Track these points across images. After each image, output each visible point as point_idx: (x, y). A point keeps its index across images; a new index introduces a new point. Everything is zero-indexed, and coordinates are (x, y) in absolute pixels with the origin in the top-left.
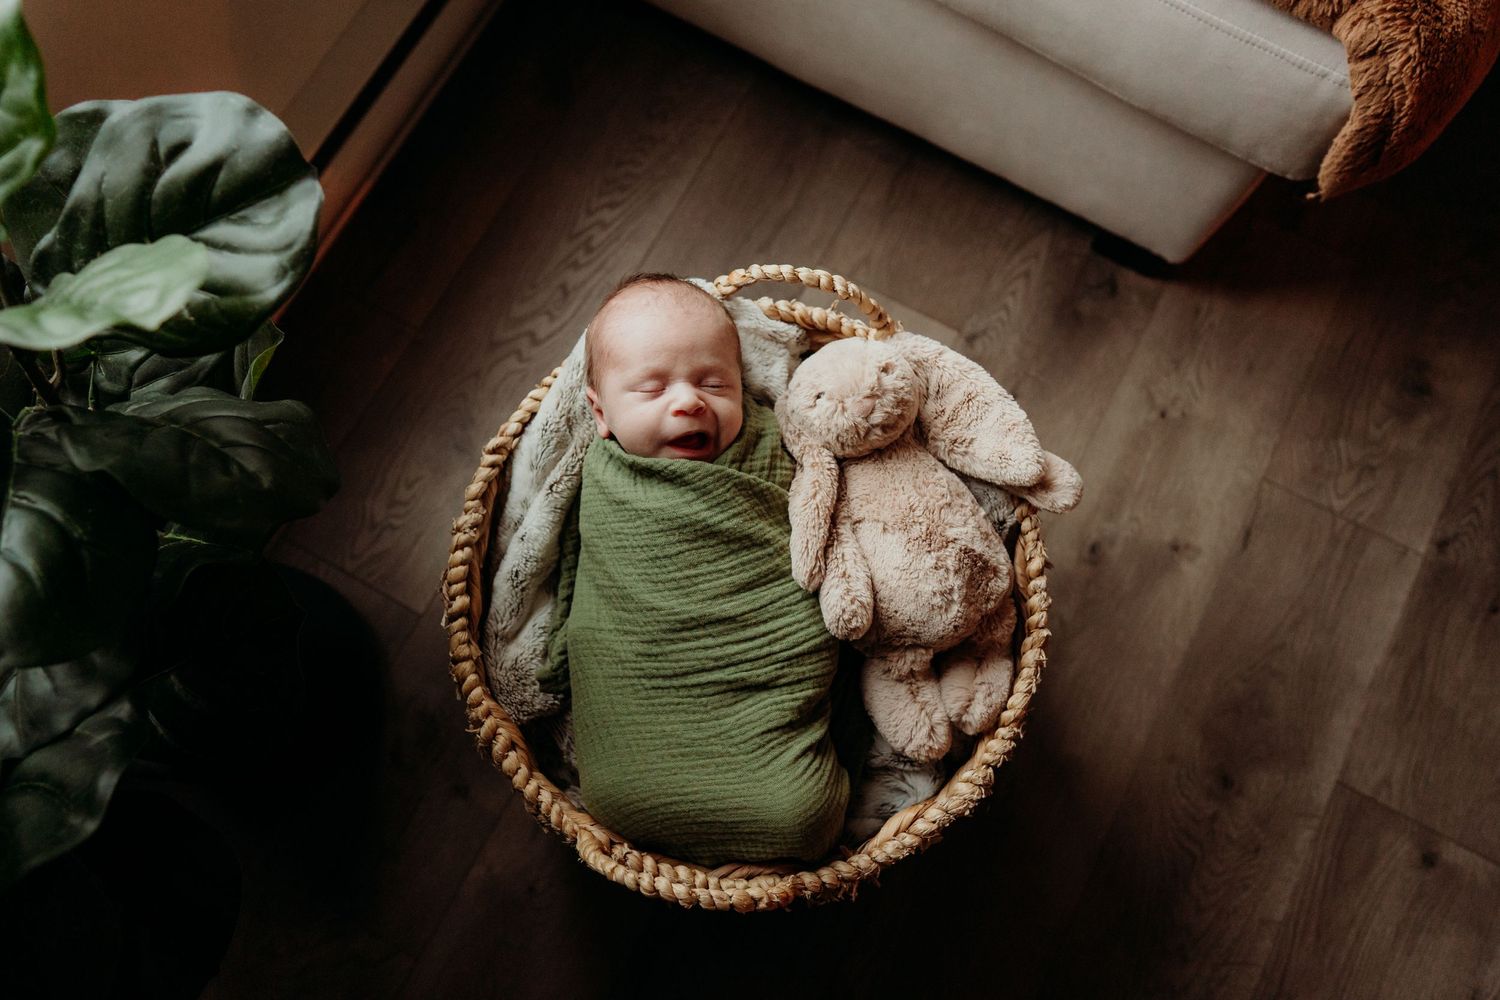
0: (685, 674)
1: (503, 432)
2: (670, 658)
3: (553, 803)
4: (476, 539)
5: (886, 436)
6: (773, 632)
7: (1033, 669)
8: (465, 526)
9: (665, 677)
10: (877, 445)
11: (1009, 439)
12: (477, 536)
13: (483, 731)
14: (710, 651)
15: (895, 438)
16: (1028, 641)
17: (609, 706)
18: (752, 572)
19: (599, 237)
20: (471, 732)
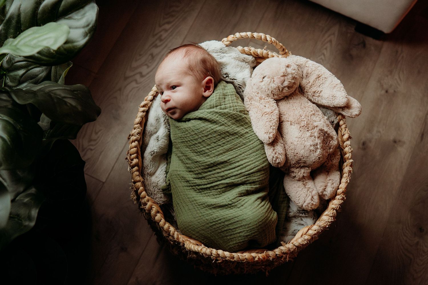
1: (147, 99)
5: (289, 90)
6: (242, 165)
7: (348, 174)
8: (135, 134)
9: (204, 185)
10: (286, 94)
11: (335, 90)
12: (139, 137)
13: (147, 207)
15: (293, 92)
16: (345, 164)
20: (143, 207)
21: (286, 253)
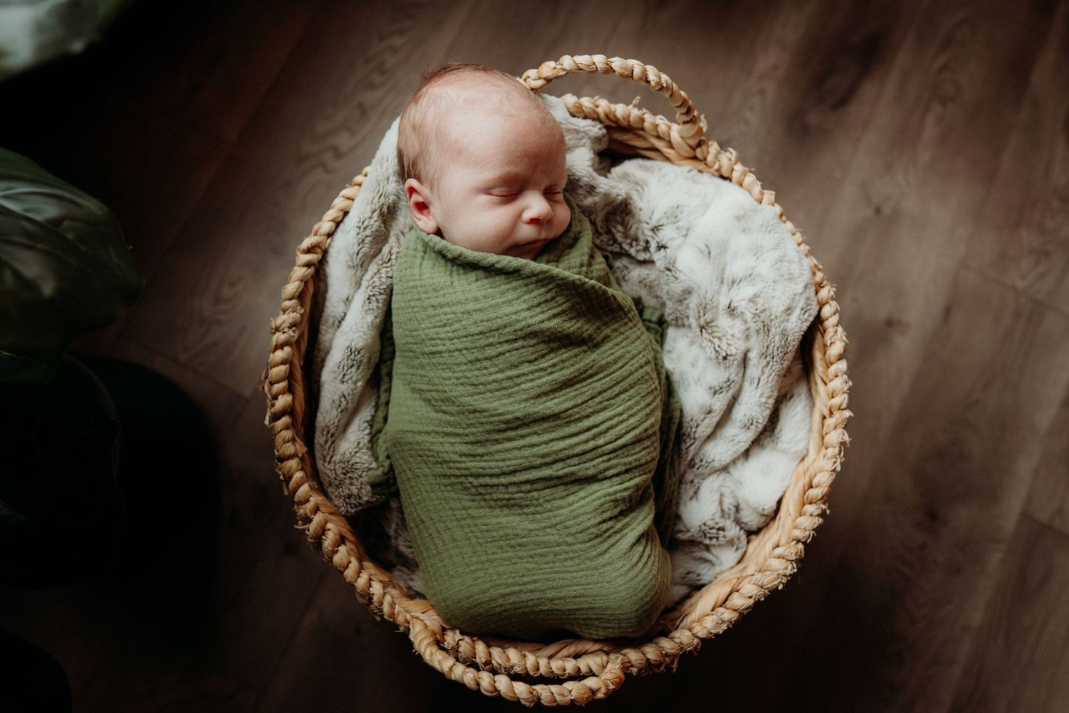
0: (514, 472)
1: (317, 232)
2: (496, 457)
3: (384, 594)
4: (296, 338)
6: (596, 426)
7: (838, 449)
8: (284, 325)
9: (491, 476)
12: (296, 335)
13: (313, 527)
14: (536, 449)
17: (443, 502)
18: (572, 369)
19: (391, 60)
20: (300, 528)
21: (674, 655)
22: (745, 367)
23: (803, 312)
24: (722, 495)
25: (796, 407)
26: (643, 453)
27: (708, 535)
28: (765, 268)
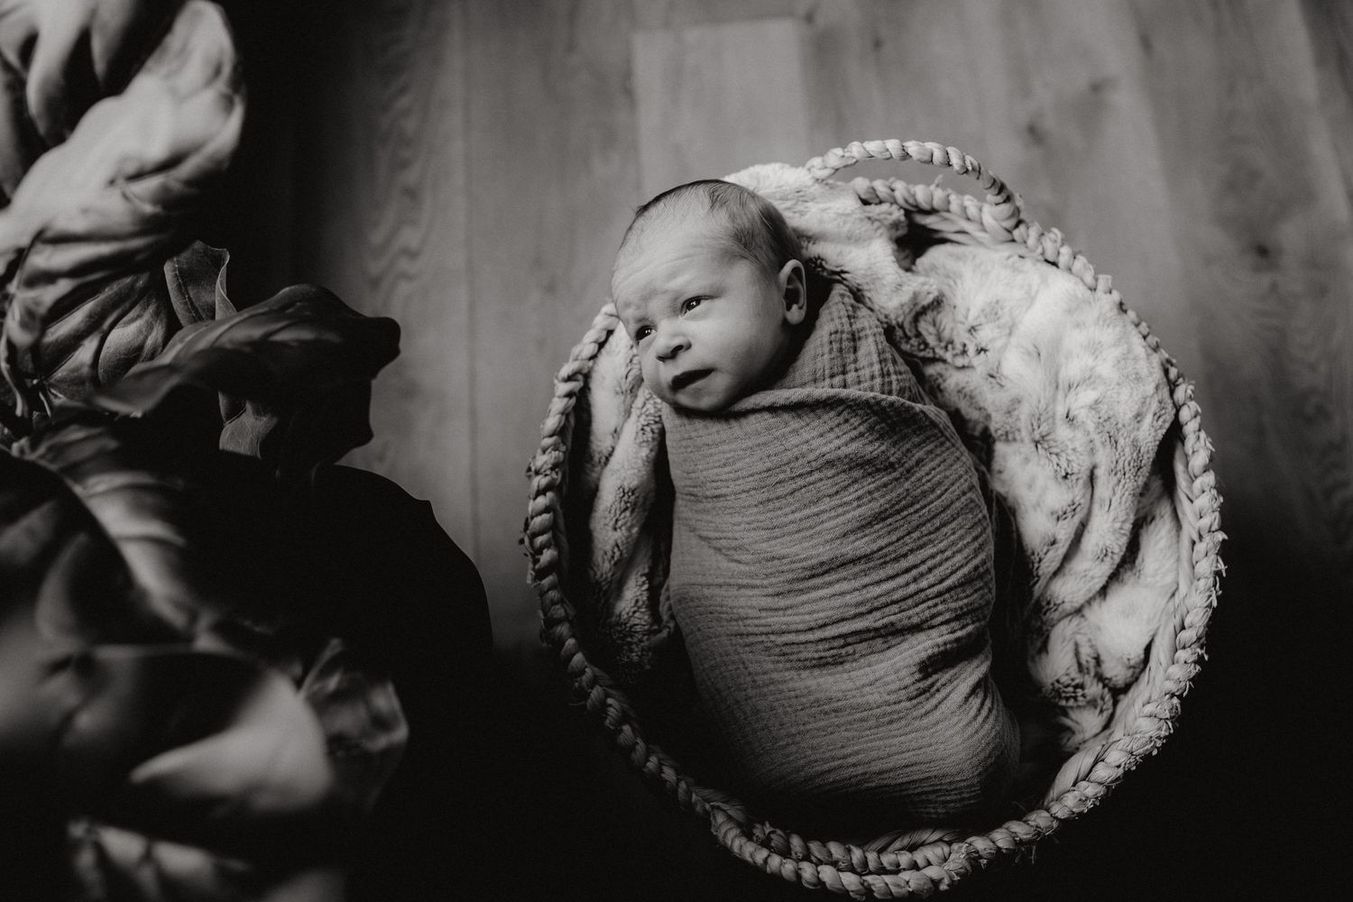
0: (824, 626)
2: (802, 610)
3: (678, 781)
4: (558, 482)
7: (1212, 580)
8: (545, 467)
9: (797, 631)
12: (559, 478)
17: (741, 666)
21: (1030, 842)
22: (1093, 487)
23: (1156, 417)
24: (1077, 646)
25: (1159, 530)
26: (976, 595)
27: (1063, 695)
28: (1106, 369)
